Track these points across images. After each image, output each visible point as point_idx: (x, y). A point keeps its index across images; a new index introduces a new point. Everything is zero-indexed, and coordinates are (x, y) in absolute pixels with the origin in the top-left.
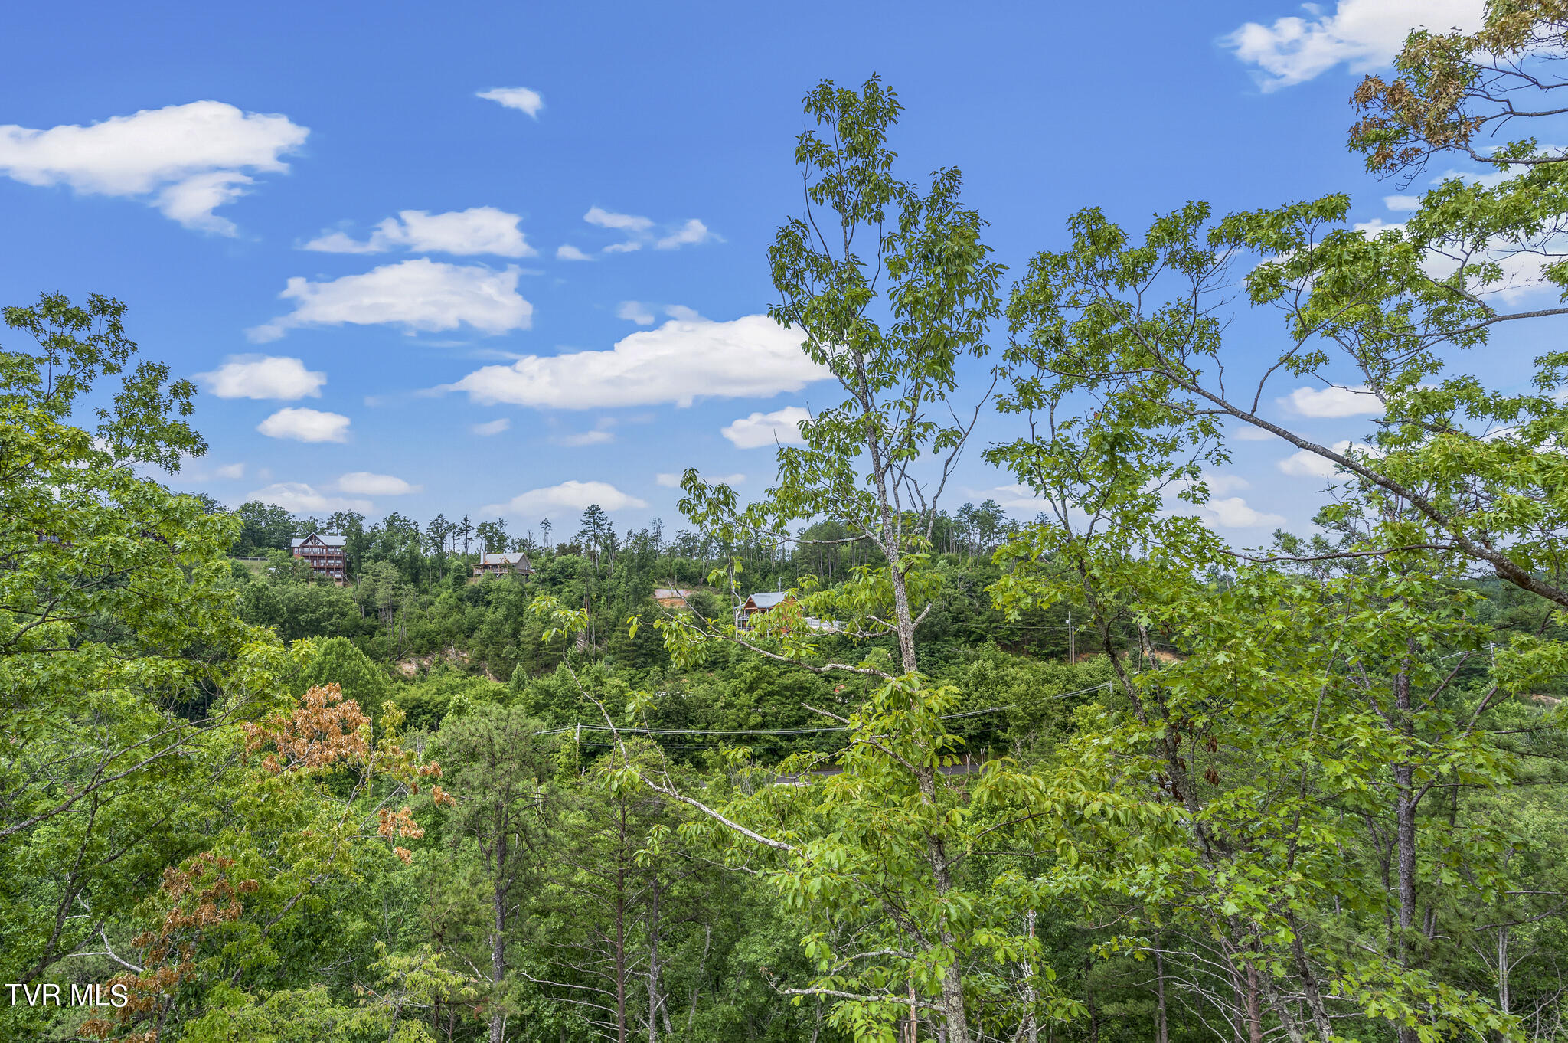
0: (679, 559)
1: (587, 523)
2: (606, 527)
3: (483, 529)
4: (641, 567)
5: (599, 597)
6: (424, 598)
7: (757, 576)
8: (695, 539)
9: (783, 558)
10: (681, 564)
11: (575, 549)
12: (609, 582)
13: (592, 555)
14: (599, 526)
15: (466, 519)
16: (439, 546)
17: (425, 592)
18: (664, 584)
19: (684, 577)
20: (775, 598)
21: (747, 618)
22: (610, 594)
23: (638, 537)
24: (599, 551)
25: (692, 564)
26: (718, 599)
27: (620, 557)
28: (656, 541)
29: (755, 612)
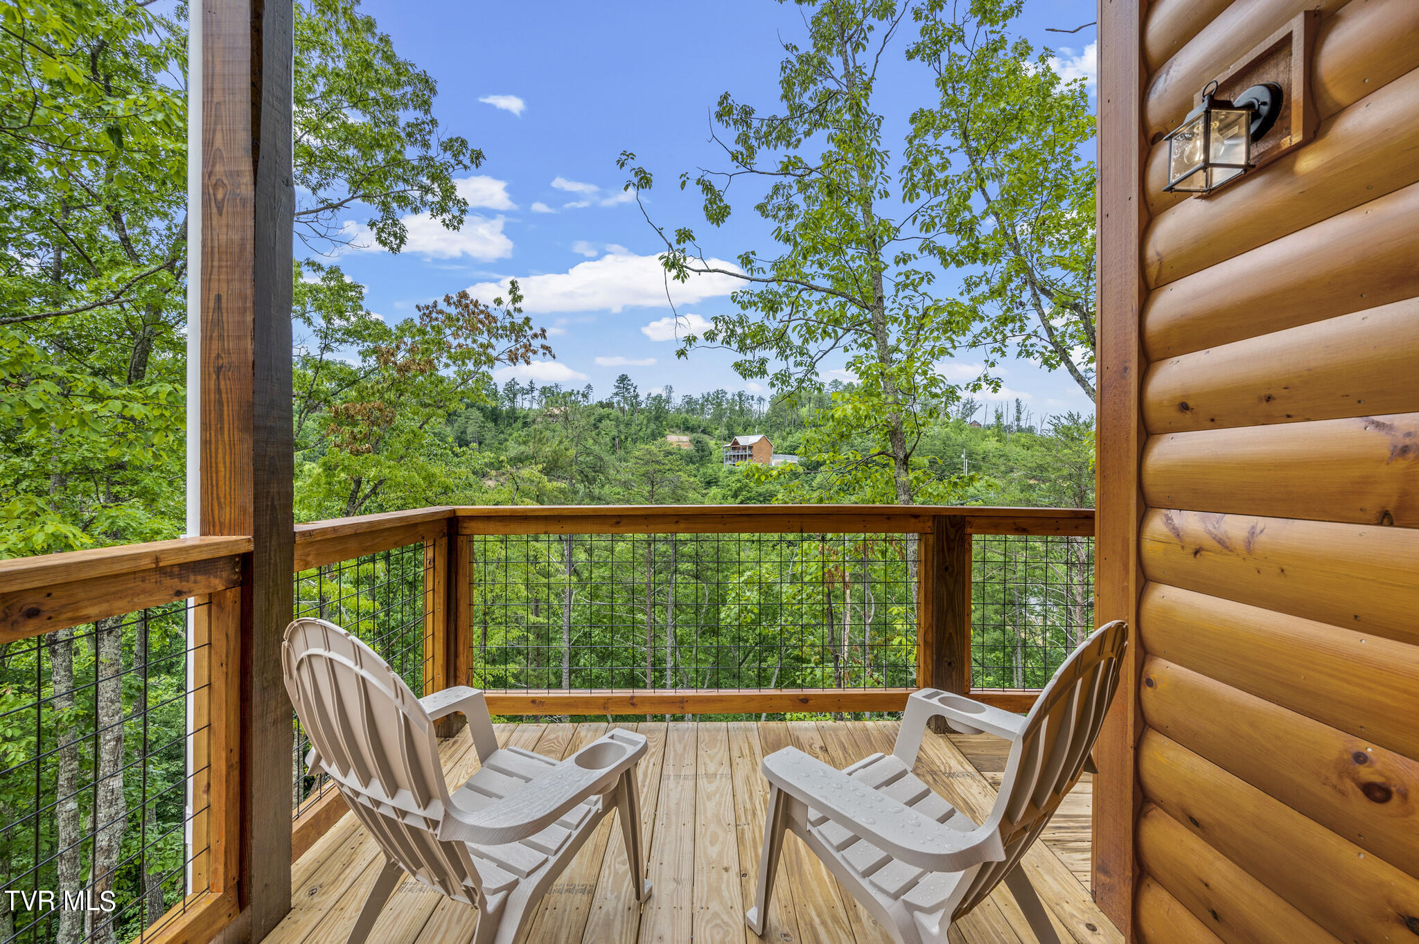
0: (684, 415)
1: (618, 387)
2: (632, 390)
3: (543, 391)
4: (657, 418)
5: (626, 438)
6: (502, 436)
7: (740, 428)
8: (696, 402)
9: (759, 417)
10: (686, 419)
11: (610, 405)
12: (634, 429)
13: (622, 410)
14: (627, 389)
15: (531, 382)
16: (512, 400)
17: (502, 432)
18: (673, 432)
19: (687, 428)
20: (753, 439)
21: (732, 453)
22: (635, 437)
23: (654, 399)
24: (627, 408)
25: (694, 419)
26: (712, 443)
27: (642, 412)
28: (668, 402)
29: (739, 448)
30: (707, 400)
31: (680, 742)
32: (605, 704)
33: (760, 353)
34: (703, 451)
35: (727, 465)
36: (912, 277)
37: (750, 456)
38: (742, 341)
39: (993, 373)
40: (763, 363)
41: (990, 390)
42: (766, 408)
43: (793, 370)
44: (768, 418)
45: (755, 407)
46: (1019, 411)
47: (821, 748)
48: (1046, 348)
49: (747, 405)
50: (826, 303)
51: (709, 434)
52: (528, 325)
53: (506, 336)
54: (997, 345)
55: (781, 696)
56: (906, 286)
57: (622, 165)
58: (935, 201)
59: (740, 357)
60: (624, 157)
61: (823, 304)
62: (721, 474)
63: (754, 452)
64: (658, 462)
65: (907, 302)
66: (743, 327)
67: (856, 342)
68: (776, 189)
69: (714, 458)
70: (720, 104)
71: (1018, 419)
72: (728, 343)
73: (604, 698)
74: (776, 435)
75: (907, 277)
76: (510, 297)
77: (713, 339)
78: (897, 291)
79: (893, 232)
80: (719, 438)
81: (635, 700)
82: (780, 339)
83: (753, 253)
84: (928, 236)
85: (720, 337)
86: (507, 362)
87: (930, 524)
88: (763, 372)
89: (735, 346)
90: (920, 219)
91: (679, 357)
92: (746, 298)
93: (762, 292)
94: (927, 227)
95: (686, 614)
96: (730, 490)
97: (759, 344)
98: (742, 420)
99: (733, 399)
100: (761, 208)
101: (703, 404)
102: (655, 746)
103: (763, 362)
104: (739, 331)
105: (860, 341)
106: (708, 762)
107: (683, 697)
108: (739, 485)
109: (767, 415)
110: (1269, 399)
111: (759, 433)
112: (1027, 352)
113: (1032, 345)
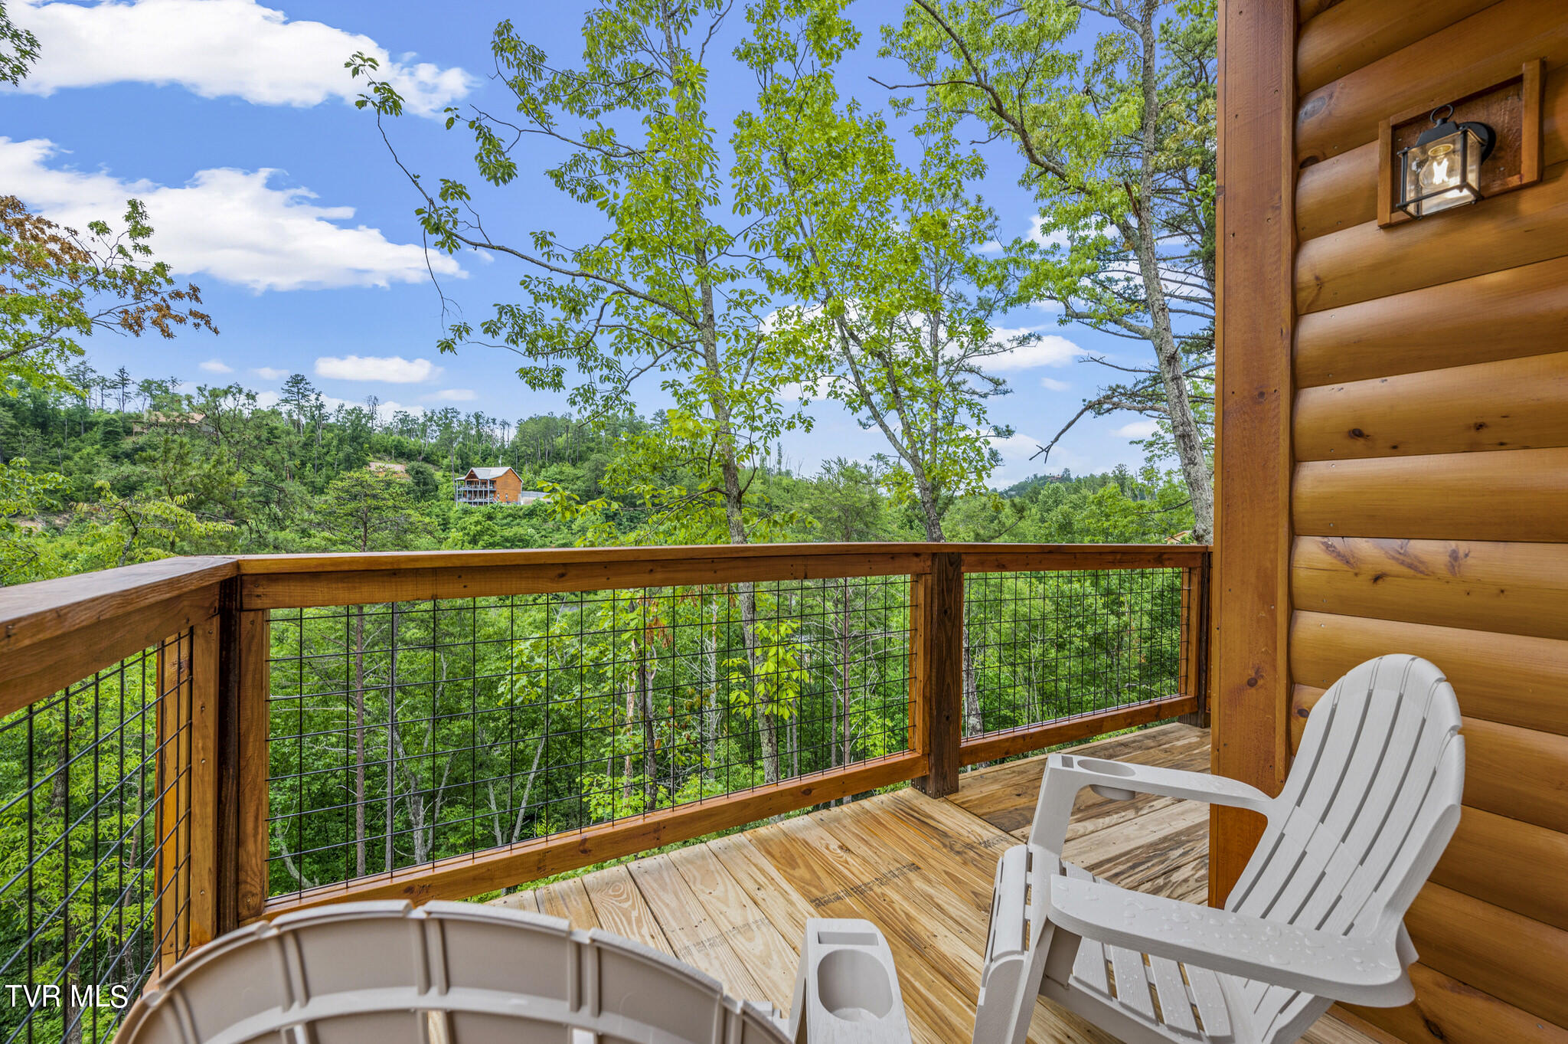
0: (396, 437)
1: (289, 391)
2: (313, 397)
3: (147, 387)
4: (354, 438)
5: (303, 463)
7: (478, 458)
8: (414, 421)
9: (503, 445)
10: (399, 441)
11: (275, 415)
12: (316, 451)
13: (296, 424)
14: (304, 396)
15: (122, 371)
18: (380, 459)
19: (401, 453)
20: (496, 472)
21: (467, 488)
22: (317, 462)
23: (349, 413)
24: (304, 421)
25: (411, 443)
26: (438, 475)
27: (330, 428)
28: (372, 418)
29: (477, 483)
30: (431, 419)
31: (664, 889)
32: (540, 861)
33: (554, 361)
34: (425, 484)
35: (460, 504)
36: (746, 298)
37: (491, 492)
38: (533, 342)
39: (806, 412)
40: (558, 374)
41: (804, 429)
42: (511, 435)
43: (599, 386)
44: (515, 447)
45: (498, 433)
46: (780, 455)
47: (841, 848)
48: (852, 391)
49: (486, 429)
50: (644, 312)
51: (434, 463)
52: (164, 276)
53: (115, 286)
54: (810, 383)
55: (781, 793)
56: (737, 304)
57: (356, 72)
58: (766, 220)
59: (529, 362)
60: (359, 61)
61: (640, 312)
62: (451, 514)
63: (498, 487)
64: (375, 497)
65: (737, 322)
66: (535, 325)
67: (676, 362)
68: (577, 161)
69: (441, 493)
70: (499, 34)
71: (779, 462)
72: (514, 342)
73: (538, 853)
74: (526, 468)
75: (742, 295)
76: (127, 226)
77: (495, 333)
78: (729, 308)
79: (724, 242)
80: (449, 468)
81: (588, 845)
82: (584, 348)
83: (551, 234)
84: (758, 256)
85: (504, 333)
86: (119, 328)
87: (929, 563)
88: (557, 385)
89: (523, 346)
90: (751, 236)
91: (443, 350)
92: (542, 289)
93: (562, 287)
94: (757, 246)
95: (414, 696)
96: (468, 534)
97: (554, 350)
98: (481, 447)
99: (466, 421)
100: (557, 177)
101: (424, 424)
102: (633, 906)
103: (559, 372)
104: (530, 329)
105: (679, 360)
106: (724, 909)
107: (658, 823)
108: (479, 528)
109: (513, 443)
110: (1480, 427)
111: (503, 464)
112: (836, 393)
113: (841, 387)
